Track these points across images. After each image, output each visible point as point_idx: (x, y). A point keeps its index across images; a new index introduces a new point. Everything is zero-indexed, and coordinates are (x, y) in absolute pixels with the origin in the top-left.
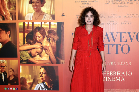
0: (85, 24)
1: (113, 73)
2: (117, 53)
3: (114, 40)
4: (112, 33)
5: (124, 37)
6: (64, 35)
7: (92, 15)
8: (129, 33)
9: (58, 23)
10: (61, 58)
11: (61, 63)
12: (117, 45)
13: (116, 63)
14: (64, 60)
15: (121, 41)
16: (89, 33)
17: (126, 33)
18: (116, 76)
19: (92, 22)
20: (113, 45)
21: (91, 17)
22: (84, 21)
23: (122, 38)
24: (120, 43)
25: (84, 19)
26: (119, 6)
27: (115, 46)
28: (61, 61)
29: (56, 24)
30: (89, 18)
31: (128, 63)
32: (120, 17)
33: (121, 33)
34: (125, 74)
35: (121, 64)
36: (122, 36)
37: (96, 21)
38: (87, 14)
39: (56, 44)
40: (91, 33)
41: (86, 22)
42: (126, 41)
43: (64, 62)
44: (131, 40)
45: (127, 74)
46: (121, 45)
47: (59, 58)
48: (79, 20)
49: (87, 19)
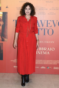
0: (25, 14)
1: (41, 49)
2: (44, 34)
3: (43, 26)
4: (41, 21)
5: (49, 24)
6: (7, 21)
7: (30, 8)
8: (53, 21)
9: (3, 13)
10: (5, 38)
11: (5, 41)
12: (45, 29)
13: (44, 42)
14: (7, 38)
15: (47, 26)
16: (28, 20)
17: (51, 21)
18: (44, 51)
19: (30, 13)
20: (42, 29)
21: (29, 9)
22: (24, 12)
23: (48, 24)
24: (47, 28)
25: (24, 10)
26: (46, 2)
27: (43, 30)
28: (5, 39)
29: (2, 13)
30: (28, 10)
31: (52, 42)
32: (47, 9)
33: (47, 21)
34: (50, 50)
35: (47, 42)
36: (48, 23)
37: (33, 12)
38: (26, 7)
39: (1, 27)
40: (29, 20)
41: (26, 13)
42: (51, 27)
43: (7, 40)
44: (55, 26)
45: (51, 49)
46: (47, 29)
47: (4, 37)
48: (21, 11)
49: (26, 11)
